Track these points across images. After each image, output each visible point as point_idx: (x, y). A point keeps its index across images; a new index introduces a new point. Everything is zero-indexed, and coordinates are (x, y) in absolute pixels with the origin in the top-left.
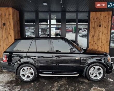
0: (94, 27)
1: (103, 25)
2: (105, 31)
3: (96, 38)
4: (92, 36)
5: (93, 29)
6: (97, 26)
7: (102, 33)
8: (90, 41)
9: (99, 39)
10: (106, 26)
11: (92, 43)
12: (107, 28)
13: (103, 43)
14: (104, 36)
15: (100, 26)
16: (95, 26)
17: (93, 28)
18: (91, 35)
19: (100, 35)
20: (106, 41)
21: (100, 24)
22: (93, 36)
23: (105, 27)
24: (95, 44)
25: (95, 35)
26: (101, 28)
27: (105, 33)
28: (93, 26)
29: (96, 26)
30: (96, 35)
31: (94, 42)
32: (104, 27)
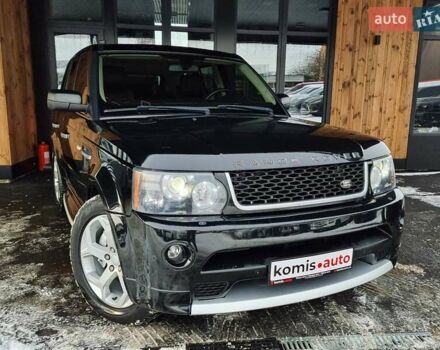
0: (354, 46)
1: (388, 36)
2: (396, 62)
3: (359, 92)
4: (344, 85)
5: (347, 55)
6: (366, 41)
7: (385, 73)
8: (333, 106)
9: (370, 97)
10: (399, 43)
11: (344, 111)
12: (403, 50)
13: (387, 116)
14: (392, 85)
15: (377, 40)
16: (355, 42)
17: (350, 50)
18: (338, 80)
19: (374, 81)
20: (397, 108)
21: (377, 34)
22: (346, 85)
23: (398, 48)
24: (355, 117)
25: (355, 80)
26: (380, 48)
27: (394, 70)
28: (350, 41)
29: (363, 39)
30: (358, 81)
31: (349, 109)
32: (393, 47)
